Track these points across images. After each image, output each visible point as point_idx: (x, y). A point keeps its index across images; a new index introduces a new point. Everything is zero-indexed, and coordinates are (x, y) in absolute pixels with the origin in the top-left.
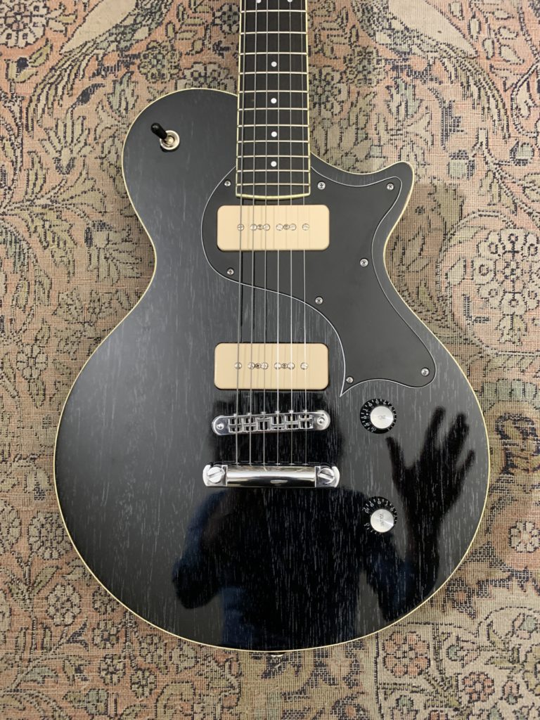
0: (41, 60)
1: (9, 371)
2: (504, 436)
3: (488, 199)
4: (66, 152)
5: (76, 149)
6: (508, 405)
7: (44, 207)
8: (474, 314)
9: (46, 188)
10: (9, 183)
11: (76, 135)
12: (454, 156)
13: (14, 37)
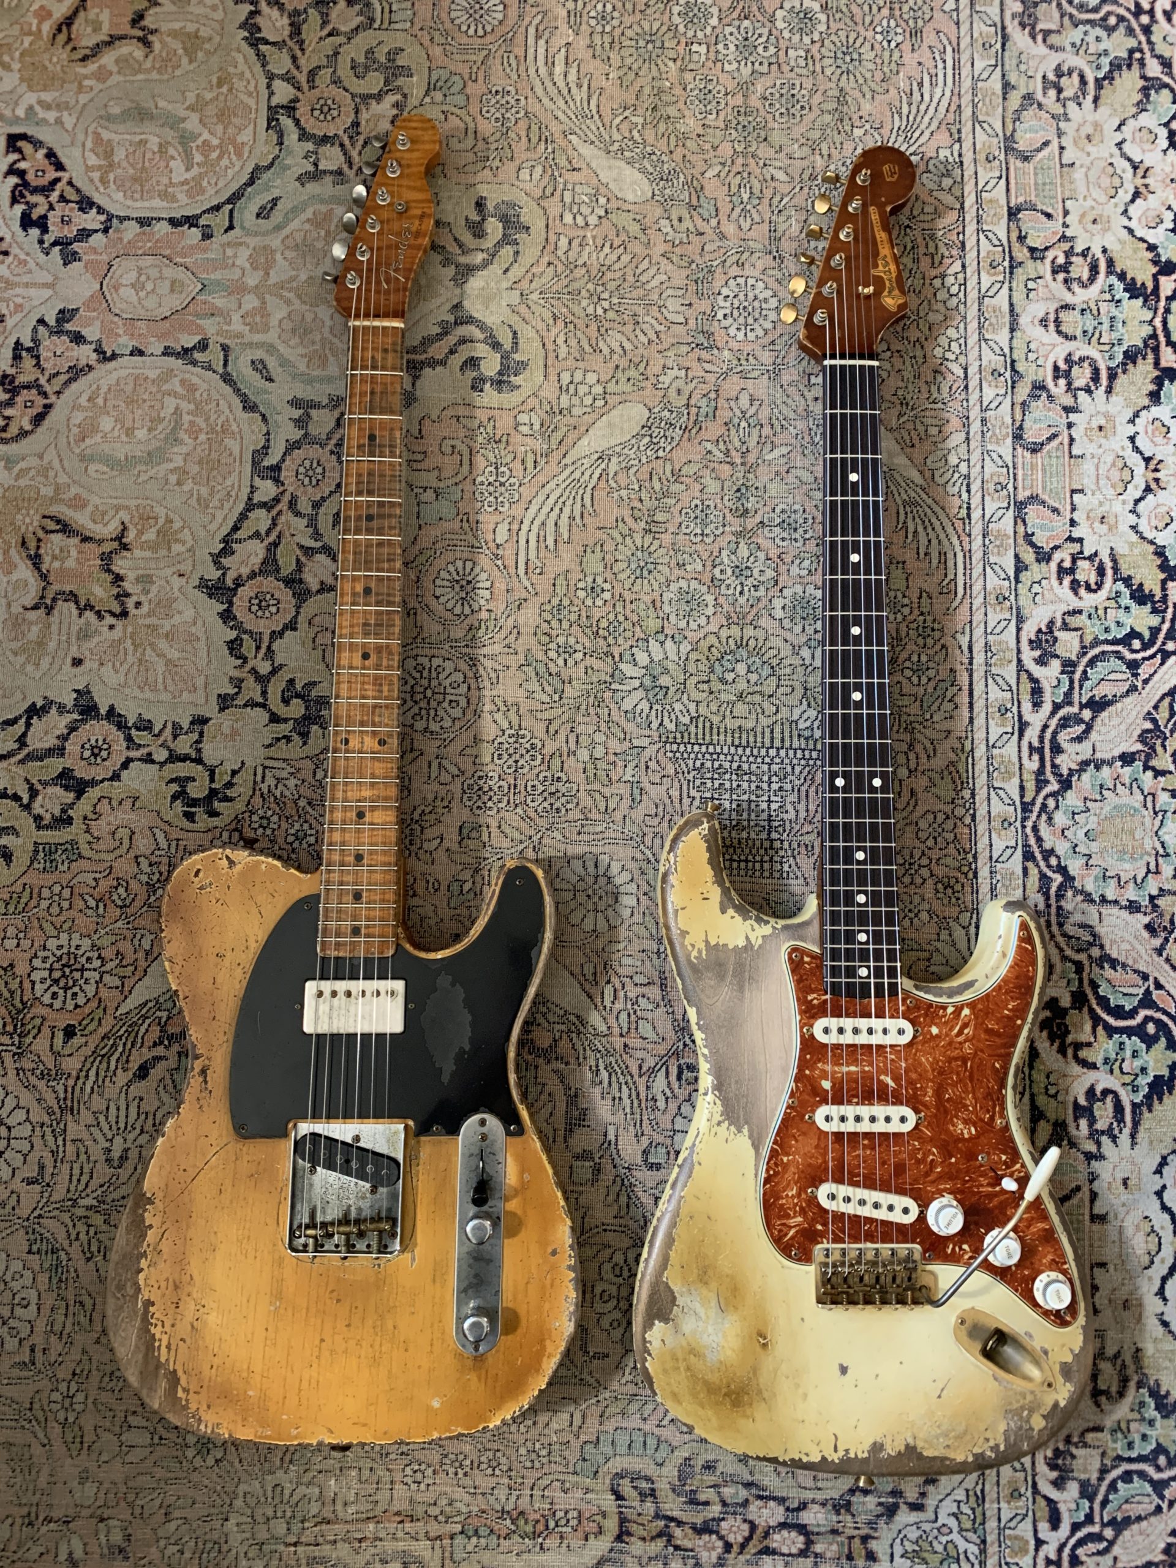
0: (91, 1028)
1: (40, 1415)
2: (619, 1497)
3: (614, 1211)
4: (118, 1140)
5: (131, 1137)
6: (627, 1459)
7: (89, 1208)
8: (592, 1351)
9: (93, 1184)
10: (47, 1179)
11: (131, 1120)
12: (577, 1157)
13: (61, 998)
